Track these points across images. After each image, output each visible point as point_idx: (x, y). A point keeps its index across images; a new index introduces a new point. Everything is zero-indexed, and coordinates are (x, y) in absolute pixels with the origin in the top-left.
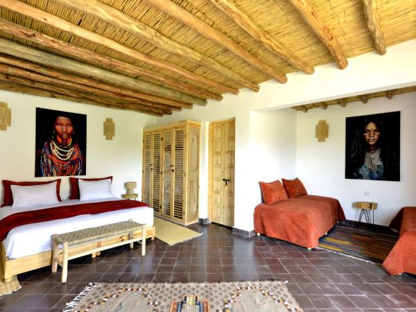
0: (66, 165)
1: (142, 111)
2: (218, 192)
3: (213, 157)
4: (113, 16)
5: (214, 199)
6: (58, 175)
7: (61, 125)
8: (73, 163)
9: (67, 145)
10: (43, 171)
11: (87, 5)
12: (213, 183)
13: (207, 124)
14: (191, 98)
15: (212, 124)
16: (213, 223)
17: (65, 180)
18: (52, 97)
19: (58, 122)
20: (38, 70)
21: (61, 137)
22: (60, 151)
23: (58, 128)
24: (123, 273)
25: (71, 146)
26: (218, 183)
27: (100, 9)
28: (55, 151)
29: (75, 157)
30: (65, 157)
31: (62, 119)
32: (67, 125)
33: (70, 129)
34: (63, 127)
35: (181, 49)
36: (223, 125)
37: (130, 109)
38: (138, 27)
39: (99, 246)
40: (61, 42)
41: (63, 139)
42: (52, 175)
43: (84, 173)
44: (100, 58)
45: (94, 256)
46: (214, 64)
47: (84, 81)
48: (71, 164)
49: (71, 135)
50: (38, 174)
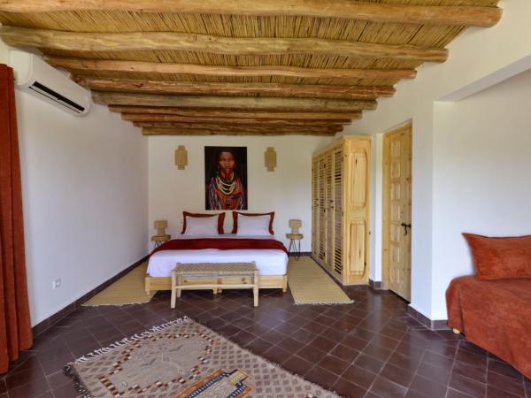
0: (229, 199)
1: (305, 133)
2: (396, 244)
3: (390, 188)
4: (159, 41)
5: (391, 254)
6: (223, 209)
7: (225, 160)
8: (236, 197)
9: (229, 179)
10: (211, 205)
11: (134, 42)
12: (389, 229)
13: (380, 137)
14: (344, 103)
15: (387, 136)
16: (391, 292)
17: (229, 213)
18: (212, 134)
19: (222, 157)
20: (177, 113)
21: (225, 172)
22: (224, 186)
23: (222, 163)
24: (218, 317)
25: (234, 180)
26: (396, 229)
27: (145, 40)
28: (220, 186)
29: (237, 190)
30: (228, 191)
31: (226, 155)
32: (229, 160)
33: (232, 163)
34: (227, 162)
35: (251, 45)
36: (403, 134)
37: (289, 133)
38: (187, 41)
39: (219, 282)
40: (163, 83)
41: (226, 174)
42: (218, 209)
43: (246, 208)
44: (198, 87)
45: (215, 292)
46: (317, 44)
47: (217, 113)
48: (233, 199)
49: (234, 169)
50: (208, 207)
